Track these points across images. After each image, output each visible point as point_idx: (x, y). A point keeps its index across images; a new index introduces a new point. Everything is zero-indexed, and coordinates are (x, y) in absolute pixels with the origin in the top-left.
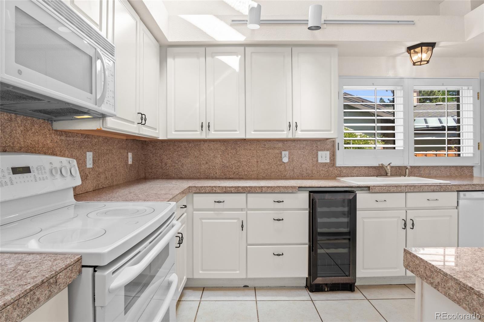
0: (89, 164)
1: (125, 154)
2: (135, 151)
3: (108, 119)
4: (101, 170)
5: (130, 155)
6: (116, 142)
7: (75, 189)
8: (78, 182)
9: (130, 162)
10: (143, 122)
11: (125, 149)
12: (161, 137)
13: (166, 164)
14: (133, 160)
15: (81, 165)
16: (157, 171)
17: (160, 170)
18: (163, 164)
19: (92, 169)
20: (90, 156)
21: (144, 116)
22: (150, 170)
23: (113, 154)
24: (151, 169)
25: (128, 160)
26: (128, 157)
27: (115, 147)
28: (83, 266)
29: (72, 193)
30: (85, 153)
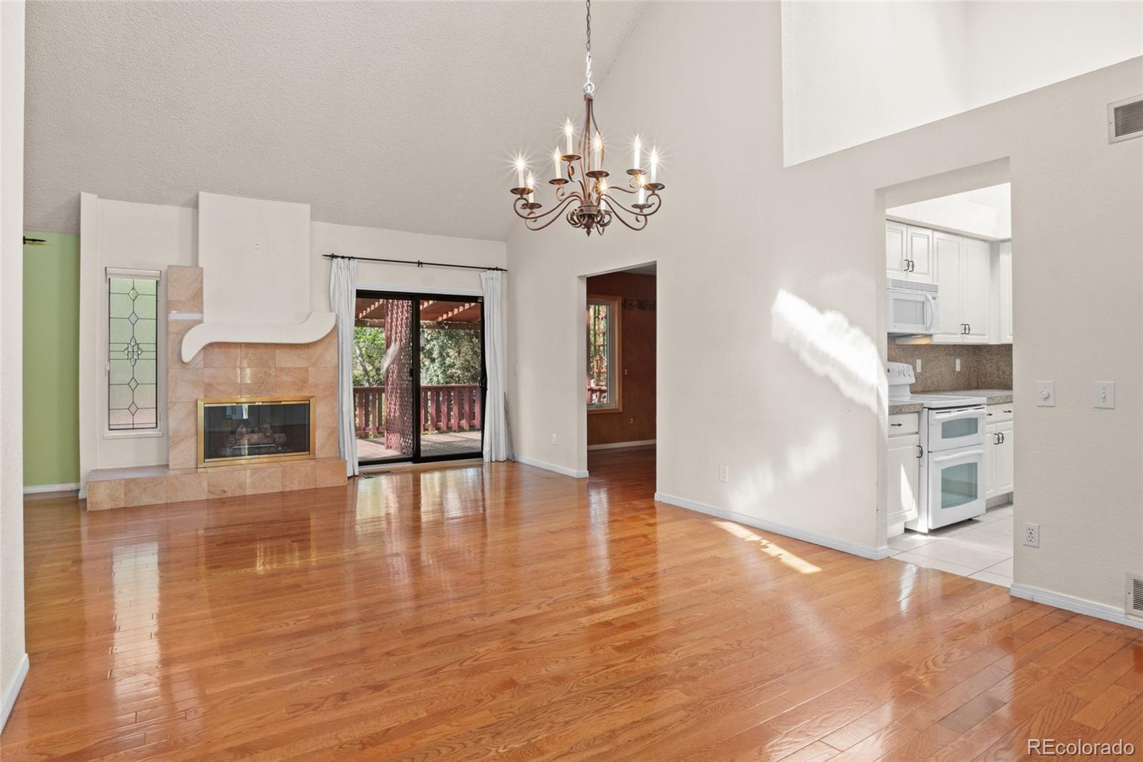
0: (919, 370)
1: (952, 361)
2: (965, 357)
3: (934, 336)
4: (928, 375)
5: (958, 362)
6: (943, 349)
7: (910, 385)
8: (913, 381)
9: (958, 368)
10: (967, 332)
11: (952, 355)
12: (993, 342)
13: (1004, 373)
14: (961, 367)
15: (914, 369)
16: (992, 380)
17: (997, 379)
18: (1000, 372)
19: (920, 373)
20: (919, 362)
21: (967, 327)
22: (984, 379)
23: (939, 360)
24: (985, 377)
25: (955, 367)
26: (955, 364)
27: (941, 354)
28: (917, 433)
29: (908, 389)
30: (915, 360)
